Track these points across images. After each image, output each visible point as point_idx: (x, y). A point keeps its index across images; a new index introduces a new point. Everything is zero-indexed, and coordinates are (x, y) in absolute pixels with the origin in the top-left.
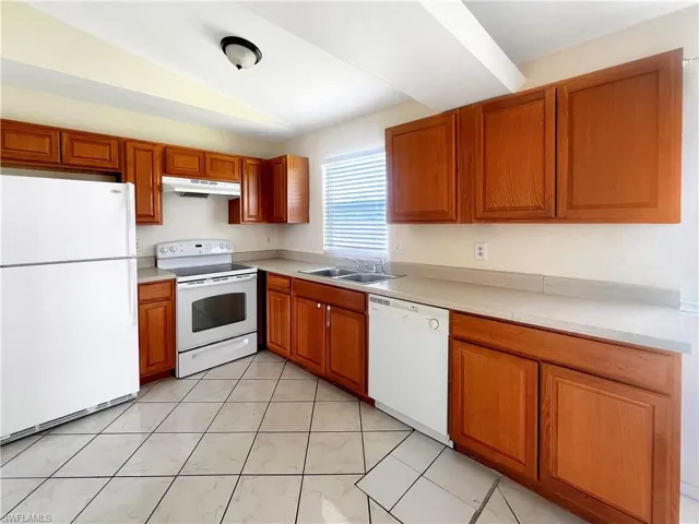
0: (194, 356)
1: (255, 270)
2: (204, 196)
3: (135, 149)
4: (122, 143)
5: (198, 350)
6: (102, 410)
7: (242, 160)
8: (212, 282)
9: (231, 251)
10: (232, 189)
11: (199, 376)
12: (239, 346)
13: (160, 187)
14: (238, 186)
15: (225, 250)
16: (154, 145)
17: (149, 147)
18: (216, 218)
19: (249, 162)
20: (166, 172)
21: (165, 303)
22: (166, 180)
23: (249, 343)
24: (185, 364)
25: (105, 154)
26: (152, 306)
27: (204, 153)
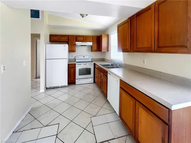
0: (79, 80)
1: (93, 63)
2: (86, 46)
3: (71, 37)
4: (68, 36)
5: (80, 80)
6: (62, 87)
7: (93, 37)
8: (83, 65)
10: (90, 44)
11: (79, 85)
12: (89, 80)
13: (75, 44)
14: (92, 43)
15: (90, 58)
16: (74, 36)
17: (73, 36)
18: (88, 50)
19: (94, 37)
20: (77, 41)
21: (74, 68)
22: (77, 43)
23: (91, 80)
24: (77, 82)
25: (66, 38)
26: (71, 69)
27: (84, 36)
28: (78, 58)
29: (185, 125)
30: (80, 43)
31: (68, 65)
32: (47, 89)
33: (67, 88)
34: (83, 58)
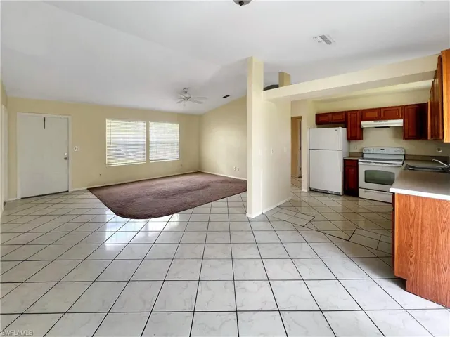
0: (365, 192)
1: (402, 163)
2: (388, 127)
3: (351, 114)
4: (346, 113)
6: (333, 194)
7: (404, 107)
8: (374, 164)
9: (403, 153)
10: (399, 123)
13: (360, 126)
14: (402, 121)
15: (399, 153)
16: (357, 111)
18: (396, 136)
19: (409, 107)
20: (363, 120)
21: (354, 168)
22: (362, 123)
24: (361, 193)
25: (341, 117)
26: (350, 169)
27: (380, 108)
28: (367, 152)
29: (420, 217)
30: (372, 122)
31: (345, 161)
32: (311, 190)
33: (341, 198)
34: (381, 152)
